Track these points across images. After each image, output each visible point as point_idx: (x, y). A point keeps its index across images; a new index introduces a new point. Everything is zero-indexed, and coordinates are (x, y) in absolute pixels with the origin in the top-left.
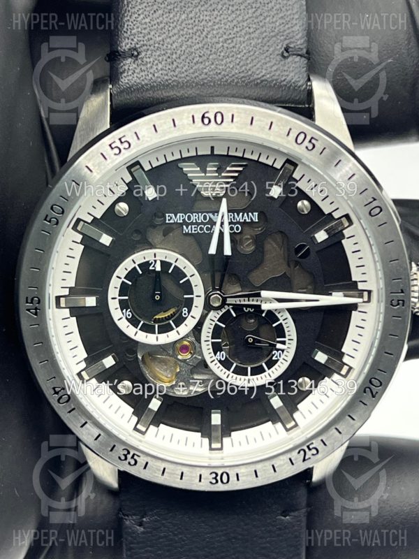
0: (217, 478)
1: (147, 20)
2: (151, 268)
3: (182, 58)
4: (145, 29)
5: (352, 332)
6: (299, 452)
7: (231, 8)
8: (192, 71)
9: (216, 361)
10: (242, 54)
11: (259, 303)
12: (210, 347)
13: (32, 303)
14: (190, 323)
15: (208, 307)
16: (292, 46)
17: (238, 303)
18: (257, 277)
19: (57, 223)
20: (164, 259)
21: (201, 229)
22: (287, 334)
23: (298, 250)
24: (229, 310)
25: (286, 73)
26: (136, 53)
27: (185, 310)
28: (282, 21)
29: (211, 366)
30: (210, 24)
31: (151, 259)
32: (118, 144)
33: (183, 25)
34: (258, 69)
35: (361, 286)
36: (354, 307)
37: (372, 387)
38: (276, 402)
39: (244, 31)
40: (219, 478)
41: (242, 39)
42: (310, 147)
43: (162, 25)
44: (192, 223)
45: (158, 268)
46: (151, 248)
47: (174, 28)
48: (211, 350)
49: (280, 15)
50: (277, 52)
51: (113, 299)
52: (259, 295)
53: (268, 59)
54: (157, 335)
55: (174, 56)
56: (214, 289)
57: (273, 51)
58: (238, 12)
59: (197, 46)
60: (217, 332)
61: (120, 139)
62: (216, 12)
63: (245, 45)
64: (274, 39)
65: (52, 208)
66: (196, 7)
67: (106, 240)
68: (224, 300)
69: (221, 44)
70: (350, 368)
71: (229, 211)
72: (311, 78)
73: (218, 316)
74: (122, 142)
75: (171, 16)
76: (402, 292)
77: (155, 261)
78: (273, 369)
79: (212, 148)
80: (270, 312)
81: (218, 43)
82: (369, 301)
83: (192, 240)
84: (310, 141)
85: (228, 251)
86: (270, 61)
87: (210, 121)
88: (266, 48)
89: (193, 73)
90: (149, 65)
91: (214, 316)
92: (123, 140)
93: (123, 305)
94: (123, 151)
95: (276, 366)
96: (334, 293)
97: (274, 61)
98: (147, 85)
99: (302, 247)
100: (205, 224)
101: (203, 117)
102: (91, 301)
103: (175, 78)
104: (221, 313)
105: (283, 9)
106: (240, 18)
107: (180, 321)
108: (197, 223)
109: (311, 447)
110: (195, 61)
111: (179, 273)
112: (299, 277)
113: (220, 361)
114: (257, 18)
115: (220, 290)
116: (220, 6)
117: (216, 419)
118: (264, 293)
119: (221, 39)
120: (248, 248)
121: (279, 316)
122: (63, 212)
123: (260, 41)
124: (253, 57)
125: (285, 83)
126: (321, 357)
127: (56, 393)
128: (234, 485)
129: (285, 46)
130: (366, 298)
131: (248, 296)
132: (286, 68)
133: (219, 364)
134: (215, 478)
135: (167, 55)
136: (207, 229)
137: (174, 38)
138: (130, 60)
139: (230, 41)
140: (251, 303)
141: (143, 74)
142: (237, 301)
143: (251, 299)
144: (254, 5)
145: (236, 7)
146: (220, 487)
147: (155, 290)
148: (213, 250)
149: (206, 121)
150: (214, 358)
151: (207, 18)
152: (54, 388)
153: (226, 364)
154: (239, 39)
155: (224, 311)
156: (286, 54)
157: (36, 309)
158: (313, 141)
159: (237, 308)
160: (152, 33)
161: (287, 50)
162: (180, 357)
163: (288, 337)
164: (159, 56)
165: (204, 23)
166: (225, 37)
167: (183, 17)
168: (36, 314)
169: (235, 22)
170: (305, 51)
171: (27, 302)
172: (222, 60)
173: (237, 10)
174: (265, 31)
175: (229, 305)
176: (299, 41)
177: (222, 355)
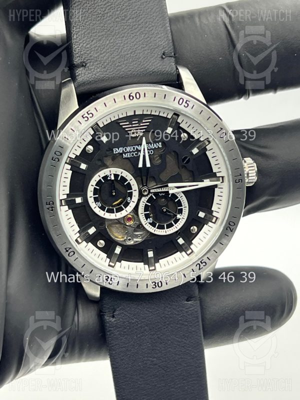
0: (156, 284)
1: (88, 46)
2: (109, 178)
3: (110, 64)
4: (88, 51)
5: (216, 199)
6: (196, 266)
7: (132, 35)
8: (115, 71)
9: (148, 224)
10: (141, 59)
11: (167, 190)
12: (144, 216)
13: (49, 204)
14: (132, 205)
15: (141, 195)
16: (166, 52)
17: (156, 191)
18: (164, 176)
19: (59, 161)
20: (115, 173)
21: (133, 155)
22: (183, 204)
23: (183, 160)
24: (152, 196)
25: (165, 67)
26: (84, 65)
27: (129, 199)
28: (159, 39)
29: (145, 226)
30: (122, 44)
31: (108, 174)
32: (86, 115)
33: (108, 47)
34: (150, 66)
35: (218, 175)
36: (216, 186)
37: (230, 226)
38: (181, 241)
39: (141, 47)
40: (157, 285)
41: (140, 51)
42: (186, 105)
43: (97, 48)
44: (127, 152)
45: (113, 178)
46: (107, 168)
47: (103, 49)
48: (145, 218)
49: (158, 36)
50: (159, 56)
51: (90, 197)
52: (167, 186)
53: (155, 60)
54: (115, 213)
55: (105, 64)
56: (143, 186)
57: (157, 56)
58: (136, 37)
59: (117, 57)
60: (146, 208)
61: (87, 113)
62: (124, 38)
63: (142, 54)
64: (157, 49)
65: (55, 153)
66: (113, 36)
67: (83, 166)
68: (149, 190)
69: (129, 55)
70: (217, 218)
71: (147, 143)
72: (178, 68)
73: (146, 200)
74: (88, 114)
75: (101, 42)
76: (241, 175)
77: (111, 175)
78: (178, 224)
79: (135, 112)
80: (173, 194)
81: (128, 54)
82: (223, 182)
83: (128, 161)
84: (186, 102)
85: (148, 165)
86: (156, 61)
87: (133, 98)
88: (153, 54)
89: (116, 72)
90: (92, 70)
91: (144, 200)
92: (89, 113)
93: (96, 200)
94: (89, 118)
95: (179, 222)
96: (205, 180)
97: (158, 61)
98: (92, 81)
99: (186, 158)
100: (134, 152)
101: (130, 96)
102: (79, 200)
103: (107, 76)
104: (148, 198)
105: (160, 33)
106: (137, 40)
107: (127, 204)
108: (130, 152)
109: (202, 262)
110: (116, 65)
111: (124, 179)
112: (185, 174)
113: (150, 223)
114: (146, 39)
115: (146, 185)
116: (126, 35)
117: (151, 254)
118: (170, 185)
119: (129, 52)
120: (158, 161)
121: (178, 195)
122: (61, 154)
123: (149, 51)
124: (147, 60)
125: (165, 72)
126: (202, 215)
127: (67, 251)
128: (165, 287)
129: (163, 53)
130: (221, 181)
131: (161, 187)
132: (164, 64)
133: (149, 225)
134: (155, 285)
135: (102, 63)
136: (136, 154)
137: (104, 55)
138: (81, 68)
139: (133, 53)
140: (163, 190)
141: (90, 75)
142: (156, 190)
143: (163, 188)
144: (144, 32)
145: (134, 34)
146: (158, 289)
147: (112, 190)
148: (140, 165)
149: (131, 98)
150: (147, 222)
151: (120, 42)
152: (66, 249)
153: (153, 224)
154: (138, 51)
155: (149, 196)
156: (164, 57)
157: (52, 208)
158: (188, 102)
159: (156, 194)
160: (92, 53)
161: (164, 54)
162: (127, 224)
163: (183, 206)
164: (97, 64)
165: (118, 45)
166: (131, 51)
167: (108, 42)
168: (52, 210)
169: (135, 42)
170: (173, 54)
171: (47, 205)
172: (131, 63)
173: (135, 35)
174: (152, 46)
175: (151, 193)
176: (169, 49)
177: (150, 220)
